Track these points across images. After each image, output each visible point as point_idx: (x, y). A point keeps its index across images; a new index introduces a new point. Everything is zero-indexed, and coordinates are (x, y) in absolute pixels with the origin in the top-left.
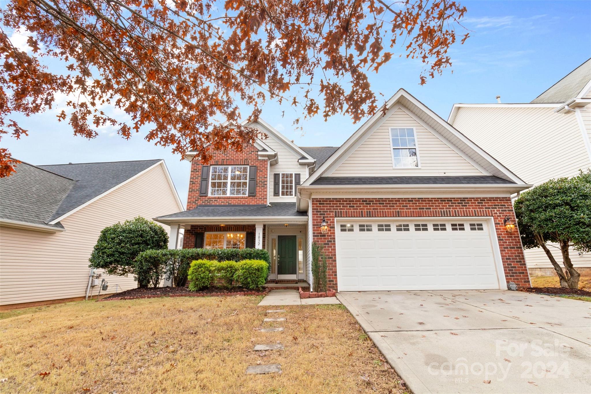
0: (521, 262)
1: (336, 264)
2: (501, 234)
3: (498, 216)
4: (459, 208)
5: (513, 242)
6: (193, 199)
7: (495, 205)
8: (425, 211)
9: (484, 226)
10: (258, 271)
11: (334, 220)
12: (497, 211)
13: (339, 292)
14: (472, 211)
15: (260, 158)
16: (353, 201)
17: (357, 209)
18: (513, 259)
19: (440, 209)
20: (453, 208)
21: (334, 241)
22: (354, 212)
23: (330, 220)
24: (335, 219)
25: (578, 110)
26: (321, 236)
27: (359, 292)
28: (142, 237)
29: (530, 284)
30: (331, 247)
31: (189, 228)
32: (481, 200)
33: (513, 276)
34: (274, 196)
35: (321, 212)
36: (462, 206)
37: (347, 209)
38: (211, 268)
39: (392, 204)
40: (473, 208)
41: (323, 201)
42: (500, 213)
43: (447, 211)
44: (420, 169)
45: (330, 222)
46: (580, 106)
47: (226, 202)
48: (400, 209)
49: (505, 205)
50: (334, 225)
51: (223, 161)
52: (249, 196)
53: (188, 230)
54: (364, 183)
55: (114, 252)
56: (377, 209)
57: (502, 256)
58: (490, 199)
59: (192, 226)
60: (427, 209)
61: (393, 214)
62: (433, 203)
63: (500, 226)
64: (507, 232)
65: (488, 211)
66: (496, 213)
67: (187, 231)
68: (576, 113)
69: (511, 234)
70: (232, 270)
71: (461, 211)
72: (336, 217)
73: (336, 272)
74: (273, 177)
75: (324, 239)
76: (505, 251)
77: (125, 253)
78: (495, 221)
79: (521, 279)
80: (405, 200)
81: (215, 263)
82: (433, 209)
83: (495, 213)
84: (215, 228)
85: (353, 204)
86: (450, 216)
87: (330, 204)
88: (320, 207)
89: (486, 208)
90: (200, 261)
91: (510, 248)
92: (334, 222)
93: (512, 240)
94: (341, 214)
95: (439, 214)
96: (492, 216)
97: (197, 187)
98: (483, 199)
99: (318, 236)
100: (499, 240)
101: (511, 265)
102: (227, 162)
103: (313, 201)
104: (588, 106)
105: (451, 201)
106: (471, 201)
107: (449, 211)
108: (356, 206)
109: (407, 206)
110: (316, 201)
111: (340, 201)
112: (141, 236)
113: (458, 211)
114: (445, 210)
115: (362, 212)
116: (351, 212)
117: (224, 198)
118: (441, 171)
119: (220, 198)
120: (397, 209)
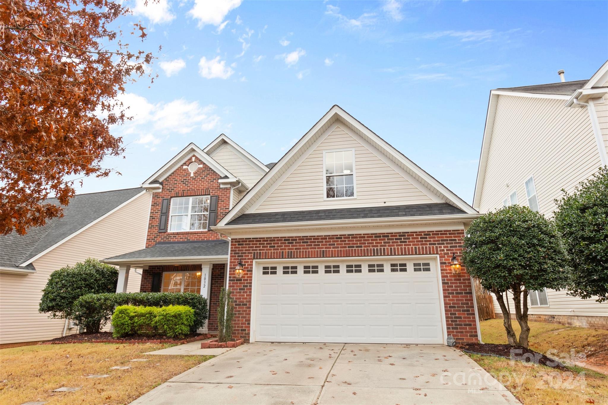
0: (468, 311)
1: (250, 311)
2: (447, 276)
3: (445, 254)
4: (397, 245)
5: (461, 287)
6: (153, 236)
7: (442, 240)
8: (355, 250)
9: (432, 266)
10: (176, 318)
11: (252, 262)
12: (444, 247)
13: (250, 342)
14: (412, 248)
15: (222, 186)
16: (274, 240)
17: (278, 249)
18: (458, 307)
19: (373, 246)
20: (389, 246)
21: (251, 286)
22: (274, 253)
23: (248, 262)
24: (254, 261)
25: (591, 104)
26: (237, 280)
28: (85, 281)
29: (477, 339)
30: (246, 292)
31: (147, 268)
32: (425, 235)
33: (457, 328)
35: (239, 253)
36: (401, 242)
37: (267, 250)
39: (318, 242)
40: (414, 245)
41: (242, 241)
42: (447, 250)
43: (381, 249)
44: (355, 199)
45: (248, 265)
46: (594, 98)
47: (185, 238)
48: (326, 248)
49: (455, 240)
50: (252, 268)
51: (184, 192)
52: (209, 230)
53: (146, 271)
55: (56, 297)
56: (300, 249)
57: (445, 304)
58: (437, 233)
59: (150, 266)
60: (357, 247)
61: (317, 254)
62: (365, 240)
63: (446, 266)
64: (452, 273)
65: (433, 247)
66: (443, 250)
68: (589, 108)
69: (460, 276)
70: (151, 316)
71: (398, 249)
72: (254, 258)
73: (249, 320)
75: (240, 283)
76: (449, 297)
78: (440, 260)
79: (467, 332)
80: (332, 237)
82: (365, 247)
83: (440, 251)
84: (172, 267)
85: (274, 244)
87: (250, 244)
88: (239, 248)
89: (430, 244)
91: (457, 293)
92: (252, 265)
93: (460, 283)
94: (260, 256)
95: (371, 253)
96: (437, 254)
97: (156, 222)
98: (428, 234)
99: (233, 280)
100: (443, 283)
101: (455, 314)
102: (187, 192)
103: (232, 242)
104: (604, 97)
105: (388, 236)
106: (413, 235)
107: (384, 249)
108: (277, 246)
109: (334, 244)
110: (236, 242)
111: (260, 241)
113: (394, 249)
114: (379, 248)
115: (283, 252)
116: (271, 252)
117: (183, 234)
118: (379, 200)
119: (179, 234)
120: (323, 248)
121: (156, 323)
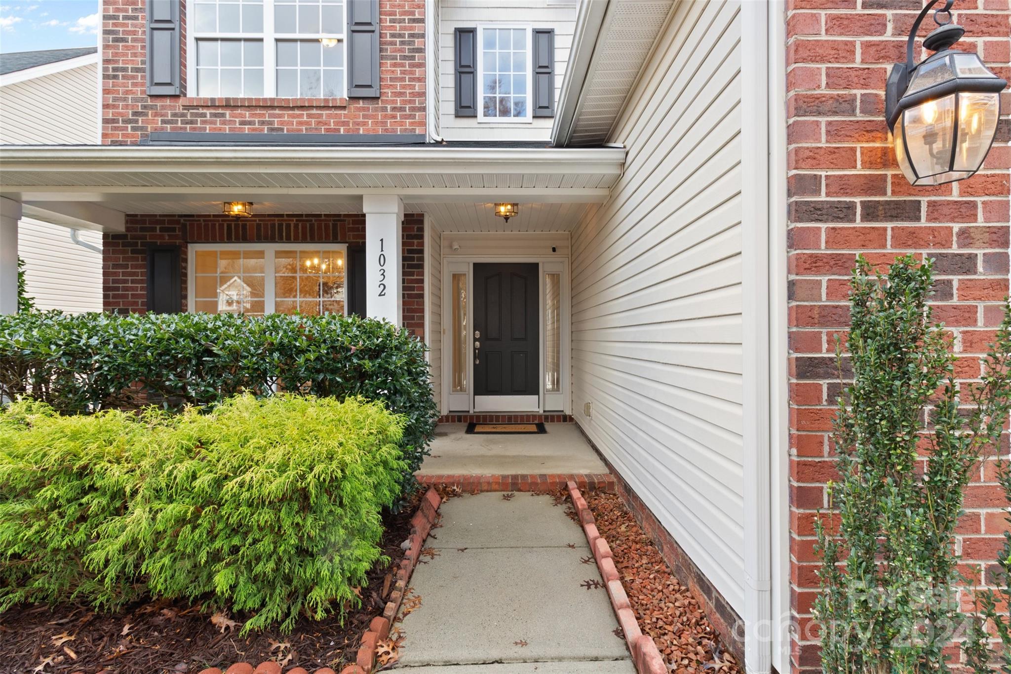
6: (126, 107)
31: (120, 227)
34: (457, 116)
47: (263, 123)
52: (352, 99)
53: (116, 236)
59: (132, 219)
67: (110, 240)
74: (448, 42)
84: (221, 226)
97: (135, 55)
99: (845, 212)
117: (252, 105)
119: (236, 107)
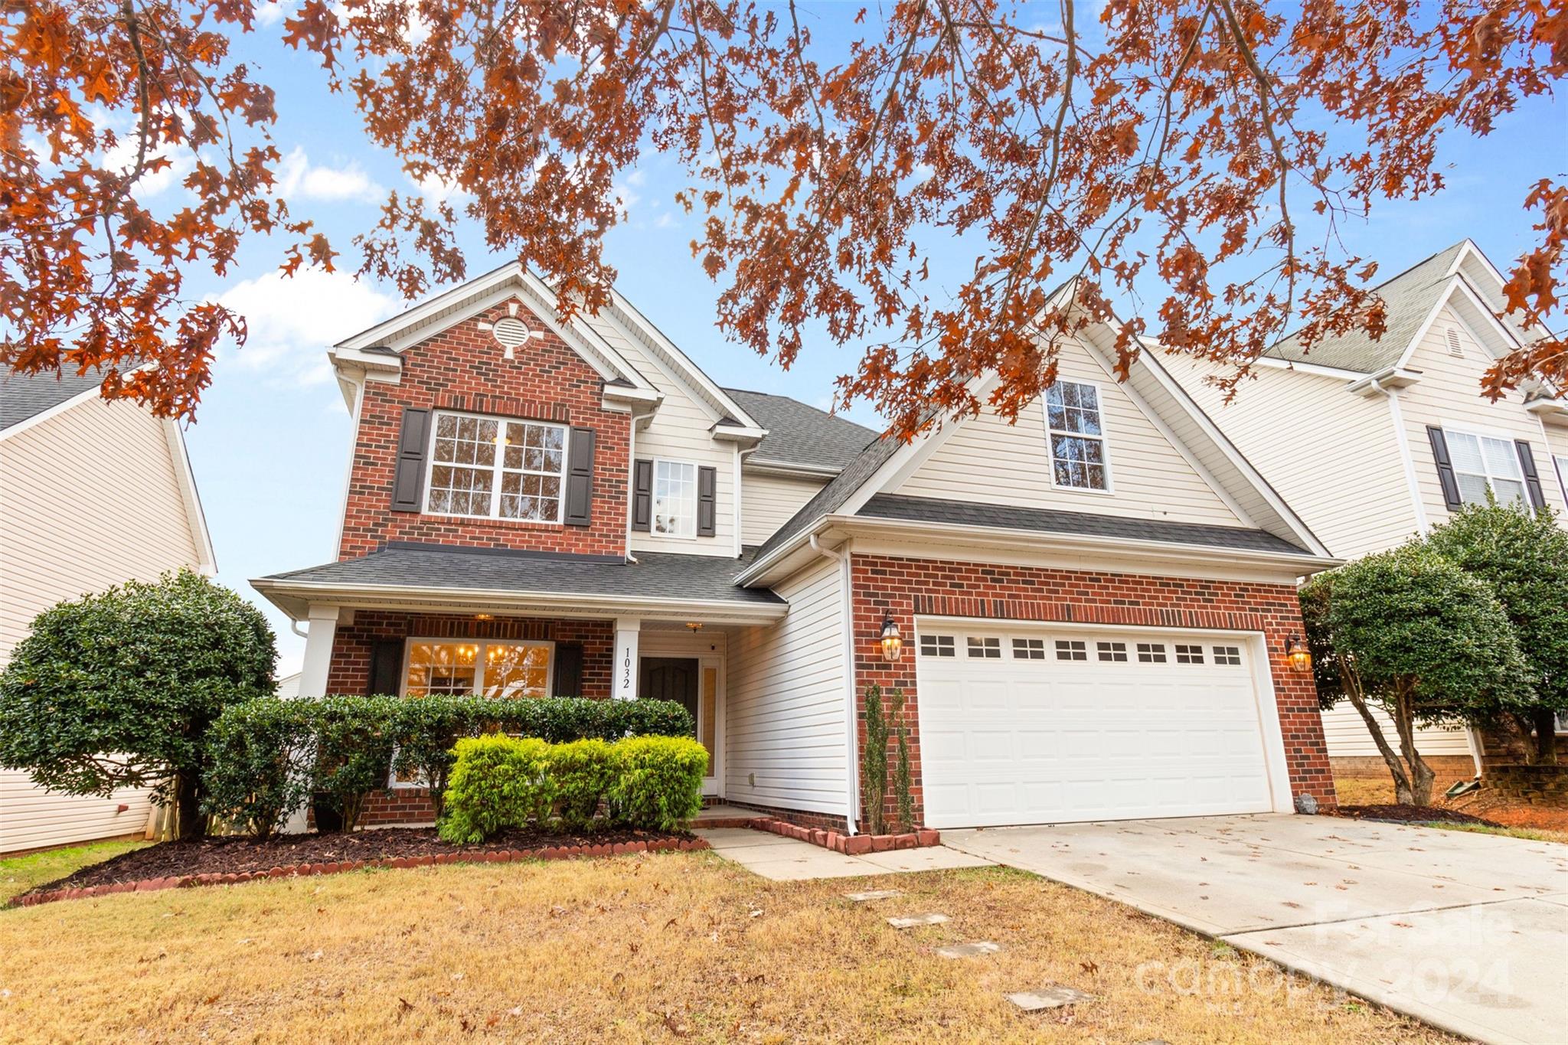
0: (1318, 743)
1: (918, 749)
2: (1281, 676)
3: (1274, 631)
4: (1199, 607)
5: (1302, 697)
6: (369, 518)
7: (1267, 604)
8: (1128, 609)
9: (1242, 655)
11: (911, 620)
12: (1272, 617)
14: (1224, 615)
15: (605, 405)
16: (960, 570)
17: (970, 594)
18: (1303, 737)
19: (1158, 605)
20: (1185, 606)
21: (914, 683)
22: (963, 601)
23: (902, 620)
24: (916, 617)
25: (1396, 395)
26: (878, 667)
27: (979, 828)
29: (1336, 798)
30: (905, 700)
31: (350, 621)
32: (1240, 589)
33: (1305, 779)
34: (634, 529)
35: (877, 595)
36: (1204, 600)
37: (944, 592)
38: (534, 763)
39: (1054, 584)
40: (1225, 608)
41: (883, 564)
42: (1277, 624)
44: (1111, 496)
45: (903, 628)
46: (1398, 385)
47: (489, 539)
48: (1072, 600)
49: (1285, 605)
50: (912, 636)
51: (481, 401)
52: (567, 525)
53: (346, 629)
54: (994, 522)
55: (115, 701)
56: (1018, 597)
57: (1283, 730)
58: (1259, 588)
59: (361, 614)
60: (1131, 603)
61: (1057, 613)
62: (1143, 590)
63: (1278, 656)
64: (1292, 670)
65: (1256, 616)
66: (1270, 624)
67: (341, 632)
68: (1390, 401)
69: (1300, 677)
70: (607, 771)
72: (917, 612)
73: (919, 774)
75: (888, 675)
76: (1288, 717)
77: (163, 707)
78: (1268, 643)
79: (1320, 785)
80: (1082, 576)
81: (535, 748)
82: (1145, 604)
83: (1267, 624)
84: (445, 624)
85: (959, 578)
86: (1181, 626)
87: (902, 574)
88: (876, 580)
89: (1250, 609)
90: (487, 742)
91: (1299, 710)
92: (911, 628)
93: (1301, 690)
94: (931, 606)
96: (1263, 630)
97: (382, 477)
98: (1245, 588)
99: (870, 667)
100: (1276, 690)
101: (1300, 751)
102: (494, 404)
103: (854, 563)
104: (1411, 387)
105: (1182, 586)
106: (1223, 589)
108: (968, 586)
109: (1087, 594)
110: (865, 563)
111: (927, 568)
112: (217, 643)
114: (1169, 609)
115: (982, 602)
116: (957, 600)
117: (481, 525)
118: (1156, 507)
120: (1065, 599)
121: (630, 789)
